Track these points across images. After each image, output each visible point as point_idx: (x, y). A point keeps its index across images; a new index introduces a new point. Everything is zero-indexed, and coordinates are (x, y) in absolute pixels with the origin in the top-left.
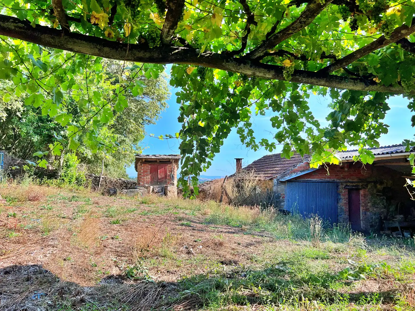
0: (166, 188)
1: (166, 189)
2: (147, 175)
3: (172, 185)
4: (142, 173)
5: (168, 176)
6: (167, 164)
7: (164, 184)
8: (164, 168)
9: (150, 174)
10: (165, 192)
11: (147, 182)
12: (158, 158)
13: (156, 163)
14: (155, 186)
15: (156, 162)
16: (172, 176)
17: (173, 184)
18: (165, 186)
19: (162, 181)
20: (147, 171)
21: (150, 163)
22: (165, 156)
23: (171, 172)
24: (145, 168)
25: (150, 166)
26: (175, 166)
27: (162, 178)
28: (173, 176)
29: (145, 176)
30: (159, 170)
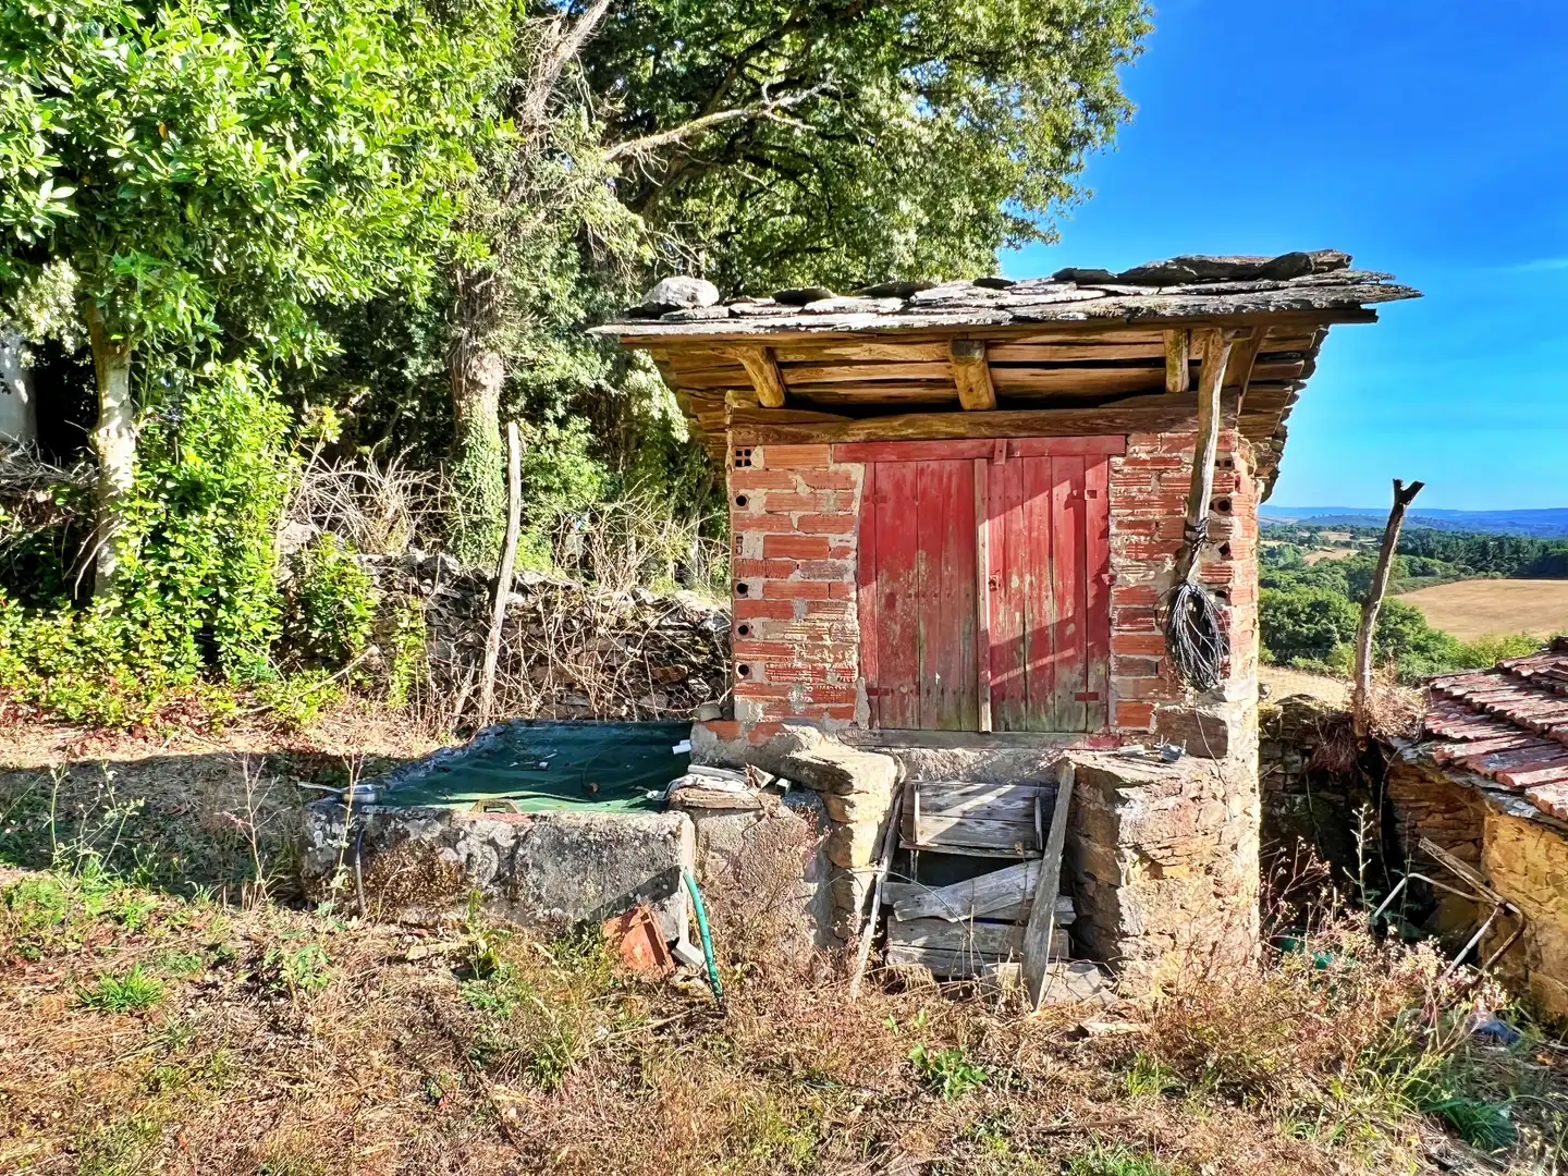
0: (1093, 800)
1: (1098, 828)
2: (822, 598)
3: (1197, 752)
4: (756, 568)
5: (1129, 617)
6: (1111, 430)
7: (1065, 726)
8: (1062, 491)
9: (862, 579)
10: (1071, 852)
11: (819, 695)
12: (944, 319)
13: (938, 423)
14: (932, 758)
15: (953, 405)
16: (1184, 610)
17: (1210, 740)
18: (1085, 776)
19: (1033, 692)
20: (816, 549)
21: (860, 430)
22: (1066, 291)
23: (1184, 554)
24: (798, 502)
25: (857, 472)
26: (1241, 466)
27: (1039, 641)
28: (1200, 619)
29: (799, 604)
30: (985, 531)
